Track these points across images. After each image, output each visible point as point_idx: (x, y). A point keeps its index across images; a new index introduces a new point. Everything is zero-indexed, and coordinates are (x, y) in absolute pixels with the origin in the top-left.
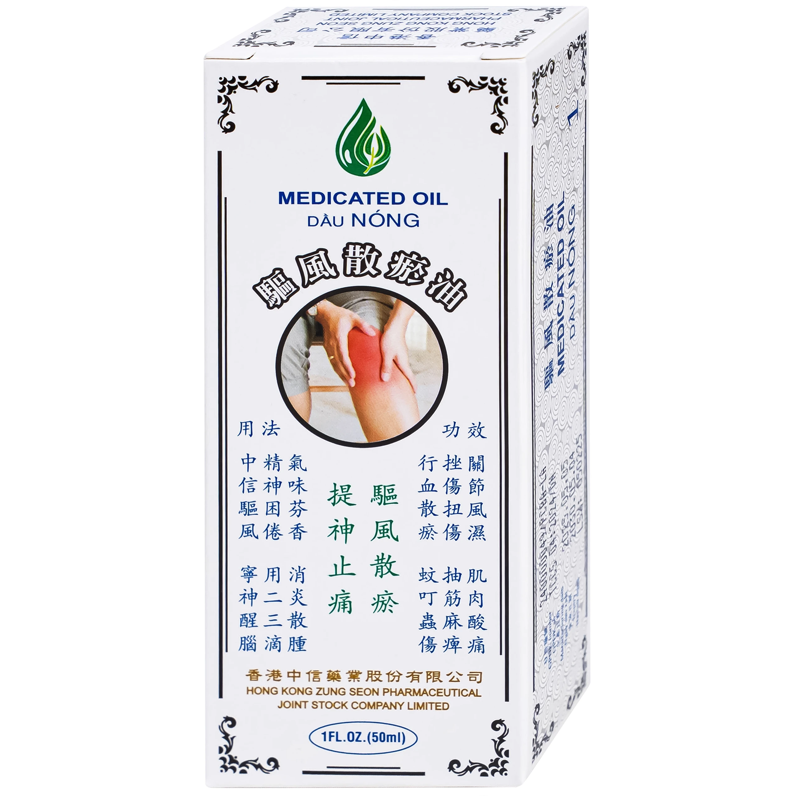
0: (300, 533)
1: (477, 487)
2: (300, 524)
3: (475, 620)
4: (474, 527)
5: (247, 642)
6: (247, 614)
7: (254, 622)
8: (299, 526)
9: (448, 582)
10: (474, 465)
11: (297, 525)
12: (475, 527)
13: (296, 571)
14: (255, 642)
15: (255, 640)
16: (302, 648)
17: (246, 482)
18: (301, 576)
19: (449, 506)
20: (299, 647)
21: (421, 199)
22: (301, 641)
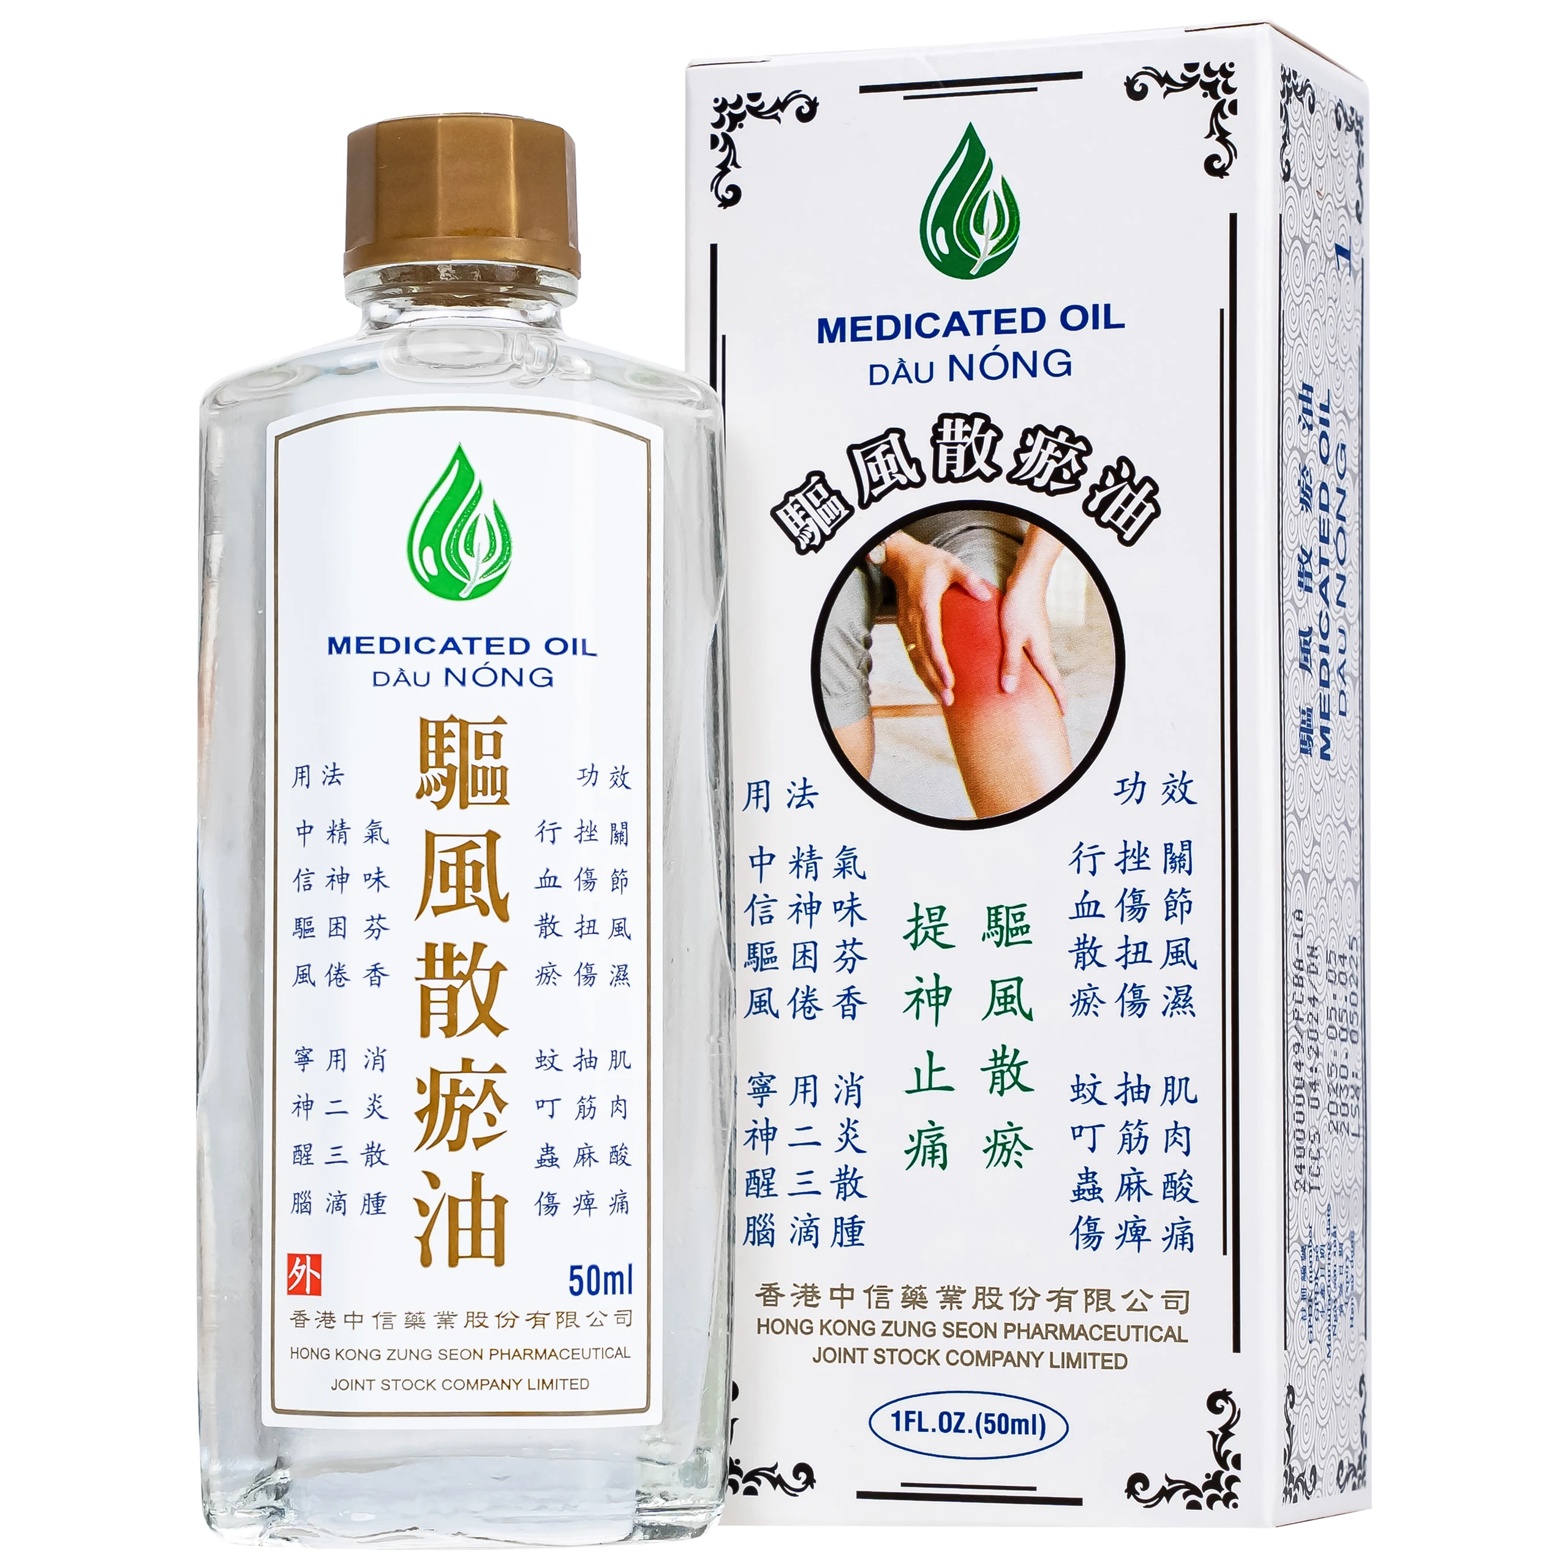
0: (854, 1006)
1: (1179, 905)
2: (853, 987)
3: (1175, 1182)
4: (1174, 989)
5: (758, 1228)
6: (758, 1170)
7: (771, 1187)
8: (852, 991)
9: (1125, 1103)
10: (1173, 860)
11: (848, 989)
12: (1176, 988)
13: (846, 1082)
14: (773, 1227)
15: (773, 1224)
16: (858, 1240)
17: (757, 903)
18: (856, 1093)
19: (1127, 946)
20: (851, 1238)
21: (1074, 318)
22: (855, 1225)
